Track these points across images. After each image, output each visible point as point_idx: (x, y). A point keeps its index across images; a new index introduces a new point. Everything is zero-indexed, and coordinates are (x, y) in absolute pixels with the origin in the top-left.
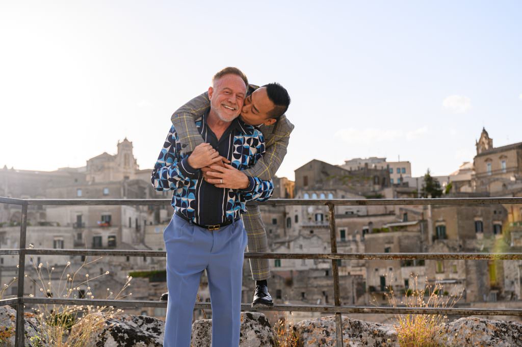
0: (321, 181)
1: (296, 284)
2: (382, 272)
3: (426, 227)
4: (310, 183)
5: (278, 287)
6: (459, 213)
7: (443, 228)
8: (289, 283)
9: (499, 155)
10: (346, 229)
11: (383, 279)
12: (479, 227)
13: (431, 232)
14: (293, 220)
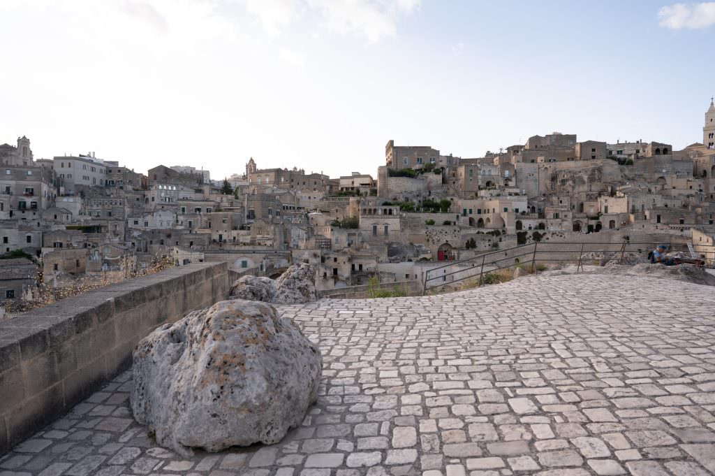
0: (166, 178)
1: (173, 237)
2: (220, 232)
3: (244, 210)
4: (158, 178)
5: (162, 238)
6: (262, 204)
7: (253, 211)
8: (169, 236)
9: (265, 174)
10: (185, 207)
11: (221, 236)
12: (270, 212)
13: (246, 213)
14: (150, 199)
